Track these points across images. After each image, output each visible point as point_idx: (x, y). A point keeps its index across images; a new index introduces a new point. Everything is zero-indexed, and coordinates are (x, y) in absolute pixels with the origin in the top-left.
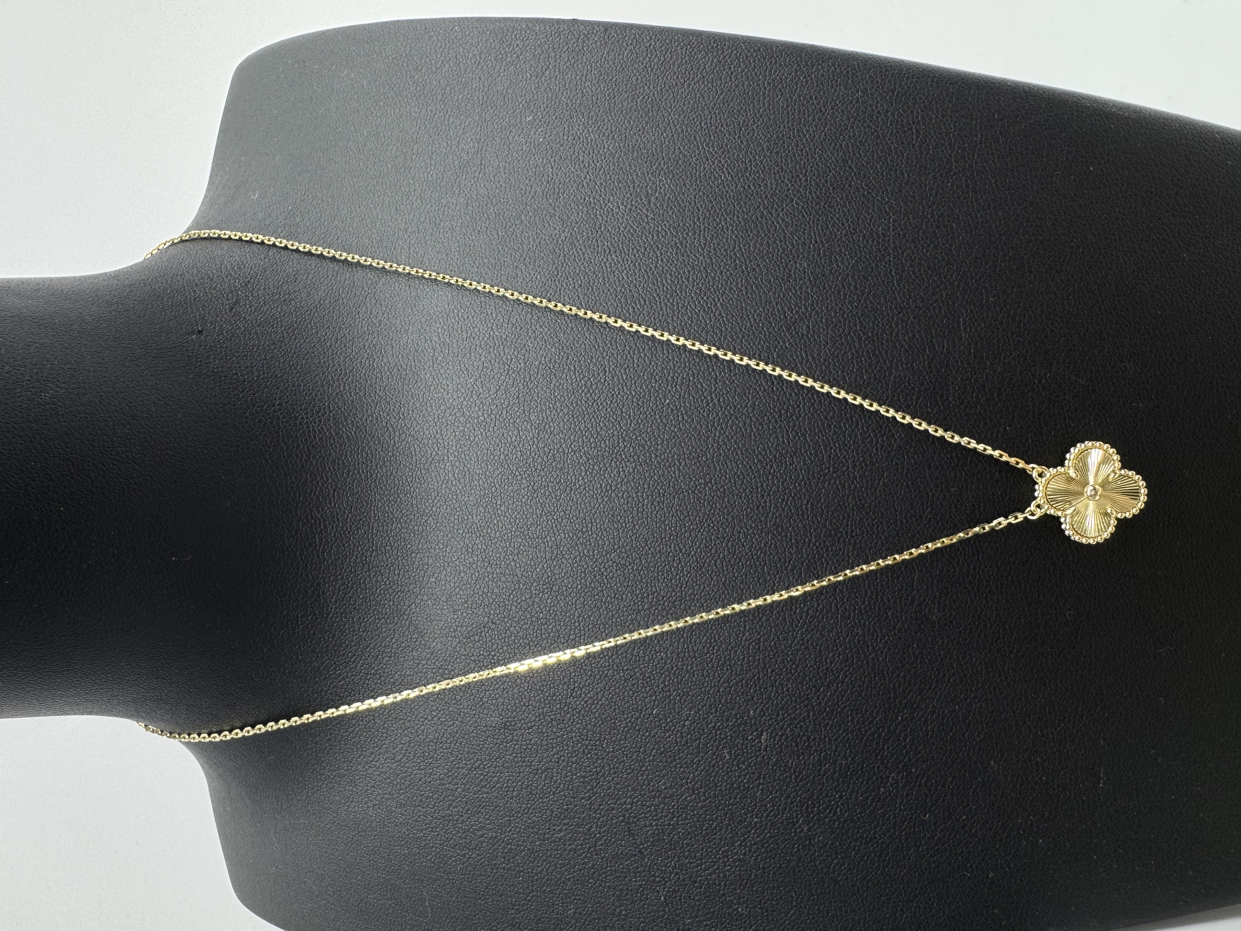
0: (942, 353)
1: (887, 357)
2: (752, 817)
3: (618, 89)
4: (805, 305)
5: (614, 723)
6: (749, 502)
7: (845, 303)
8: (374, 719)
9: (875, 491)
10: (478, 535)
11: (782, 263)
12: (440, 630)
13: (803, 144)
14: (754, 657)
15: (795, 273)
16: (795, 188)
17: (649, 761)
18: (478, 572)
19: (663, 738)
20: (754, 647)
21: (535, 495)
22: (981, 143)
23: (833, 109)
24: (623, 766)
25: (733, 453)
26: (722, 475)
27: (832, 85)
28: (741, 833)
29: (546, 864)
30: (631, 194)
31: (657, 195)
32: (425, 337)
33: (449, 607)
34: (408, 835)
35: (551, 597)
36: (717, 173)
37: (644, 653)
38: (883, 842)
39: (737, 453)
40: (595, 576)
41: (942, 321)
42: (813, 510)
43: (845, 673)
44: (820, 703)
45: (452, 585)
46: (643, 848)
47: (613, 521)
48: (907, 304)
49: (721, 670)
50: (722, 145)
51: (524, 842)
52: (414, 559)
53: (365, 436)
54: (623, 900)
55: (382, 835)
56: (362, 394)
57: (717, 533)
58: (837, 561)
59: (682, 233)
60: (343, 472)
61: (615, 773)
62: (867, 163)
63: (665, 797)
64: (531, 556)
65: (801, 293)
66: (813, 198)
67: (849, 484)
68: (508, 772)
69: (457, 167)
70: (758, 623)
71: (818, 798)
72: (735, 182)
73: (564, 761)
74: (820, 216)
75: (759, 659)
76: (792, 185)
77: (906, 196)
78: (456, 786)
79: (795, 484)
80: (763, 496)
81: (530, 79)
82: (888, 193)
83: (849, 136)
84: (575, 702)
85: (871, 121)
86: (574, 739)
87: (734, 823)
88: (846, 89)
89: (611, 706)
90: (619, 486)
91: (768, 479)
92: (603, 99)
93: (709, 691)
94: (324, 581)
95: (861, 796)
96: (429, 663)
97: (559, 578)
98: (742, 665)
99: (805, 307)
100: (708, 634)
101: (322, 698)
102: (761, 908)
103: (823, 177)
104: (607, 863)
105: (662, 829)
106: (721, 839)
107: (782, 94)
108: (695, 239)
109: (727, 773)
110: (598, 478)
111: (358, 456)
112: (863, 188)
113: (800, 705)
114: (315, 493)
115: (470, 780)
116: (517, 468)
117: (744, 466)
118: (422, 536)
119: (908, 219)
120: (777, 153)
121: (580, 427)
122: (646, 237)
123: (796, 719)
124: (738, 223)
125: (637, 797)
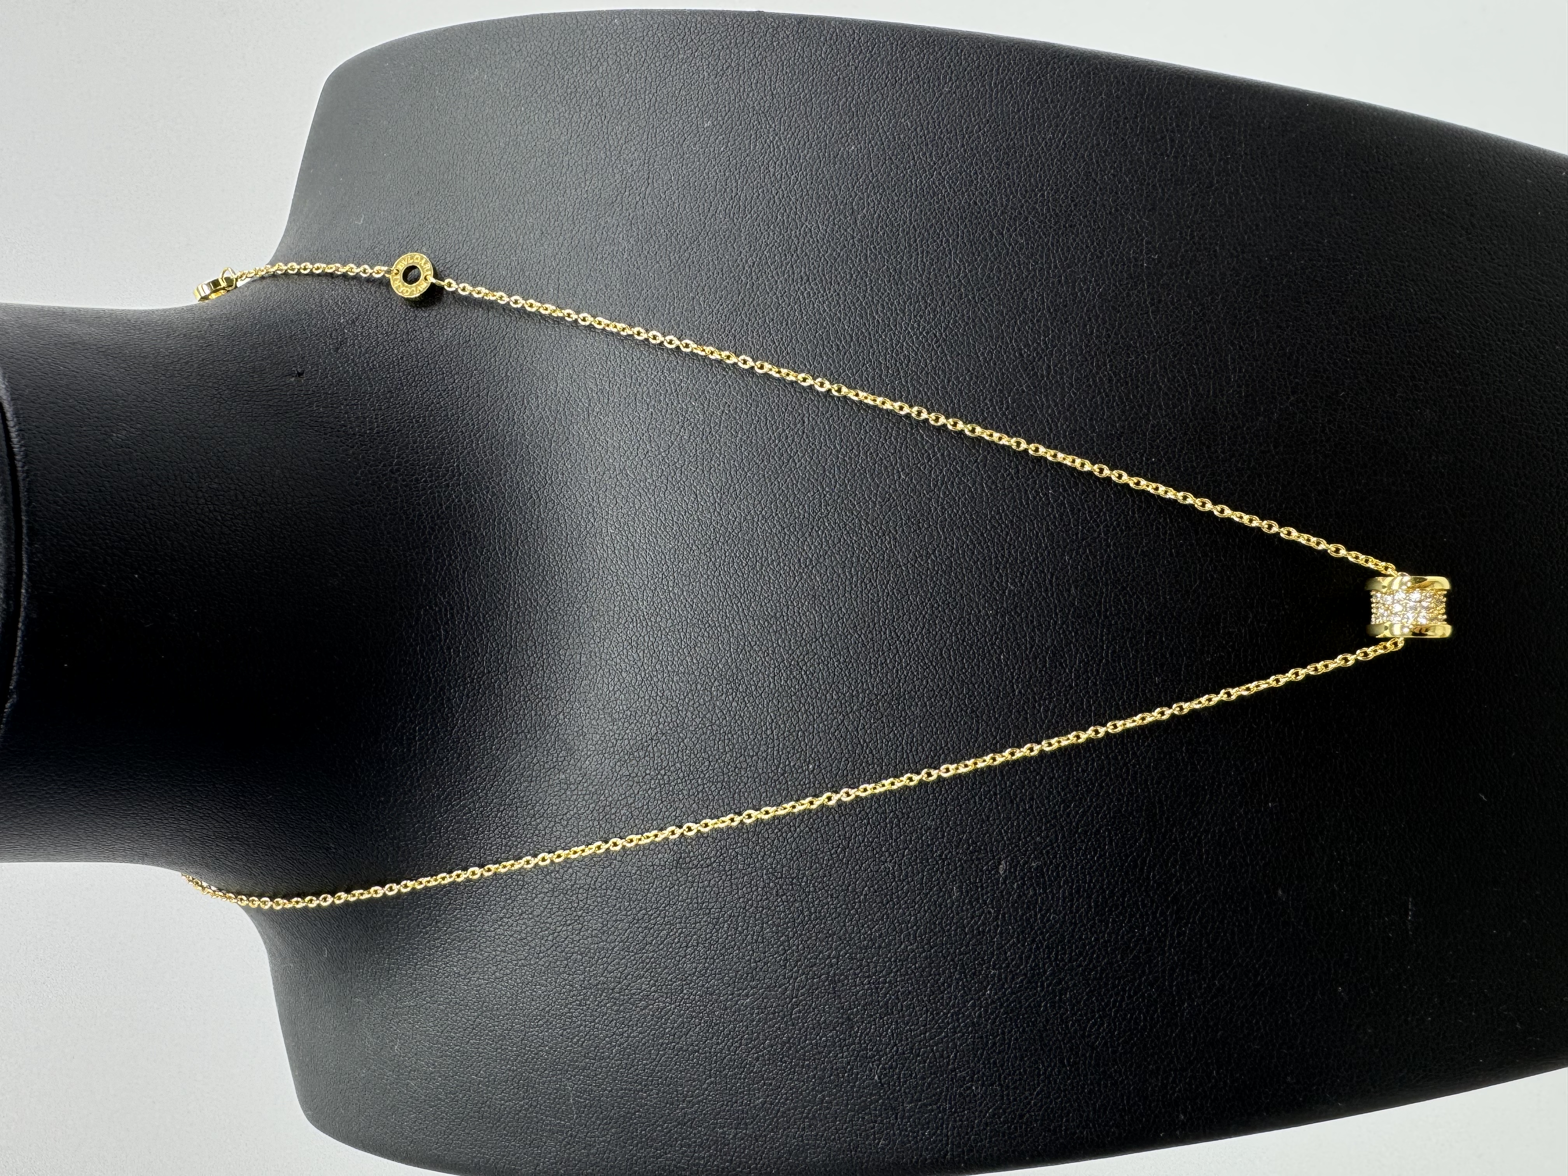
0: (1208, 397)
1: (1143, 401)
4: (1044, 340)
5: (816, 854)
6: (980, 577)
7: (1092, 338)
9: (1133, 560)
11: (1015, 291)
13: (1038, 153)
15: (1032, 303)
16: (1030, 204)
17: (860, 902)
18: (645, 671)
19: (877, 871)
21: (717, 574)
23: (1072, 113)
25: (960, 517)
26: (948, 545)
27: (1071, 88)
28: (975, 990)
30: (833, 212)
33: (606, 716)
34: (548, 1012)
35: (736, 699)
40: (791, 672)
41: (1206, 360)
42: (1058, 585)
43: (1099, 785)
44: (1071, 823)
45: (611, 689)
46: (852, 1013)
48: (1165, 339)
52: (562, 658)
53: (503, 505)
54: (826, 1083)
57: (942, 616)
58: (1089, 647)
59: (896, 257)
60: (475, 549)
62: (1114, 176)
63: (880, 947)
64: (711, 650)
65: (1040, 328)
66: (1051, 216)
67: (1101, 553)
68: (680, 923)
69: (618, 181)
71: (1069, 941)
72: (958, 198)
73: (752, 906)
76: (1027, 201)
77: (1160, 214)
78: (613, 945)
79: (1036, 554)
80: (998, 569)
82: (1139, 210)
85: (1117, 128)
87: (966, 977)
88: (1087, 91)
91: (1003, 549)
93: (934, 811)
94: (449, 685)
96: (580, 788)
97: (747, 675)
99: (1045, 343)
102: (1000, 1085)
103: (1063, 192)
104: (806, 1035)
105: (877, 988)
106: (950, 998)
107: (1012, 96)
108: (911, 263)
109: (958, 914)
110: (795, 551)
111: (493, 529)
112: (1110, 205)
113: (1046, 824)
114: (440, 574)
115: (631, 935)
116: (694, 541)
117: (974, 533)
118: (574, 628)
119: (1164, 241)
120: (1008, 164)
121: (772, 489)
122: (852, 261)
123: (1041, 843)
124: (963, 245)
125: (845, 948)
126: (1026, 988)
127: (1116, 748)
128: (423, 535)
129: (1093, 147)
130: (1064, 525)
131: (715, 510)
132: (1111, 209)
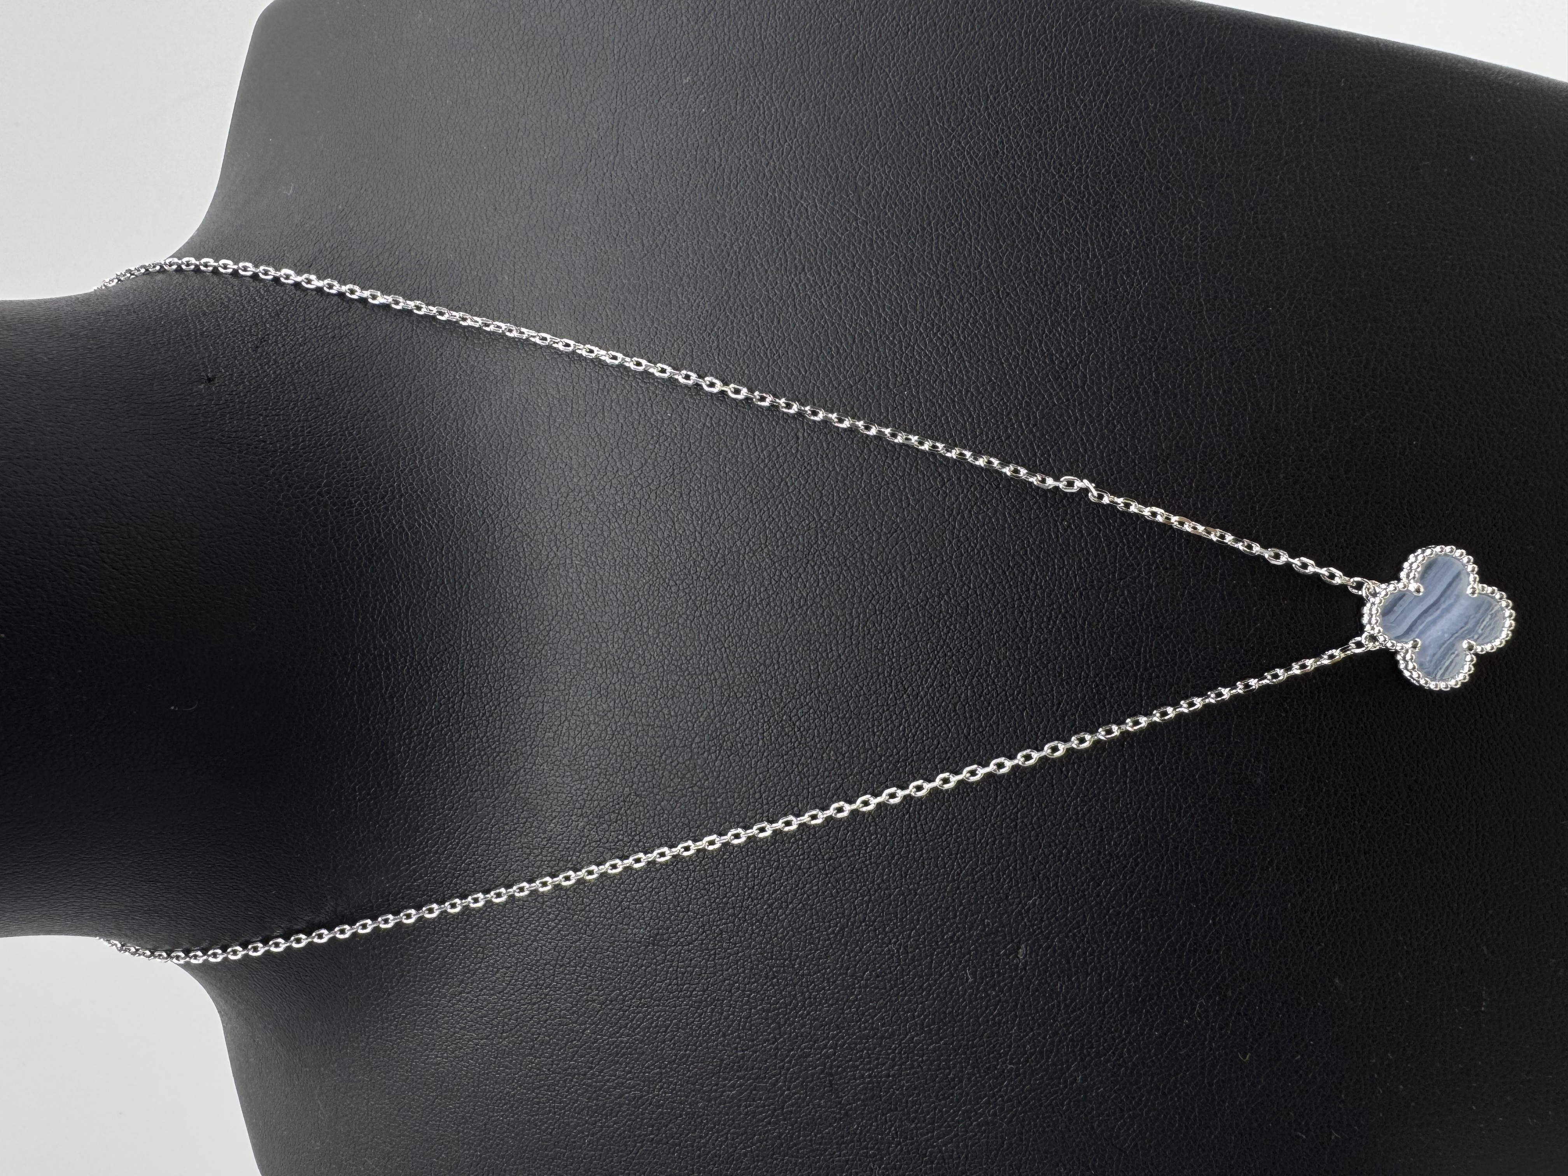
0: (1269, 412)
1: (1194, 417)
2: (1004, 1063)
3: (814, 40)
4: (1079, 344)
5: (811, 934)
6: (1001, 622)
7: (1135, 342)
8: (464, 934)
9: (1178, 604)
10: (615, 670)
11: (1046, 285)
12: (560, 806)
13: (1076, 118)
14: (1009, 838)
15: (1065, 299)
16: (1065, 180)
17: (860, 987)
18: (616, 723)
19: (880, 954)
20: (1008, 826)
21: (697, 614)
22: (1321, 120)
23: (1116, 70)
24: (824, 994)
25: (979, 552)
27: (1116, 38)
28: (990, 1085)
29: (713, 1134)
30: (833, 188)
31: (870, 188)
32: (538, 390)
33: (573, 773)
35: (720, 757)
36: (955, 158)
37: (853, 835)
38: (1186, 1094)
39: (985, 552)
41: (1269, 368)
42: (1091, 632)
43: (1135, 859)
44: (1101, 902)
45: (578, 742)
46: (851, 1109)
47: (809, 649)
48: (1221, 343)
49: (962, 857)
50: (962, 120)
51: (681, 1103)
52: (522, 706)
53: (452, 531)
56: (446, 471)
57: (956, 666)
58: (1126, 704)
59: (906, 243)
60: (421, 583)
61: (811, 1004)
62: (1165, 147)
63: (882, 1037)
64: (691, 701)
65: (1074, 328)
66: (1090, 194)
67: (1142, 595)
69: (582, 149)
70: (1013, 792)
71: (1096, 1034)
72: (981, 172)
74: (1099, 220)
75: (1016, 842)
76: (1061, 176)
77: (1218, 193)
79: (1066, 595)
80: (1022, 613)
81: (687, 25)
82: (1194, 188)
84: (755, 905)
85: (1170, 88)
86: (753, 958)
87: (979, 1072)
88: (1135, 43)
89: (806, 911)
90: (818, 599)
91: (1028, 590)
92: (792, 54)
93: (945, 887)
94: (393, 738)
95: (1157, 1030)
97: (732, 731)
98: (991, 850)
99: (1080, 347)
100: (943, 808)
101: (389, 905)
103: (1104, 166)
104: (799, 1132)
105: (878, 1082)
107: (1046, 48)
109: (971, 1002)
111: (441, 560)
112: (1160, 182)
113: (1072, 905)
114: (380, 613)
115: (604, 1017)
118: (535, 673)
119: (1223, 225)
120: (1040, 131)
121: (761, 517)
122: (855, 248)
123: (1066, 925)
124: (985, 229)
125: (843, 1038)
126: (1047, 1085)
127: (1154, 819)
128: (357, 568)
129: (1140, 110)
130: (1098, 563)
131: (695, 540)
132: (1161, 187)
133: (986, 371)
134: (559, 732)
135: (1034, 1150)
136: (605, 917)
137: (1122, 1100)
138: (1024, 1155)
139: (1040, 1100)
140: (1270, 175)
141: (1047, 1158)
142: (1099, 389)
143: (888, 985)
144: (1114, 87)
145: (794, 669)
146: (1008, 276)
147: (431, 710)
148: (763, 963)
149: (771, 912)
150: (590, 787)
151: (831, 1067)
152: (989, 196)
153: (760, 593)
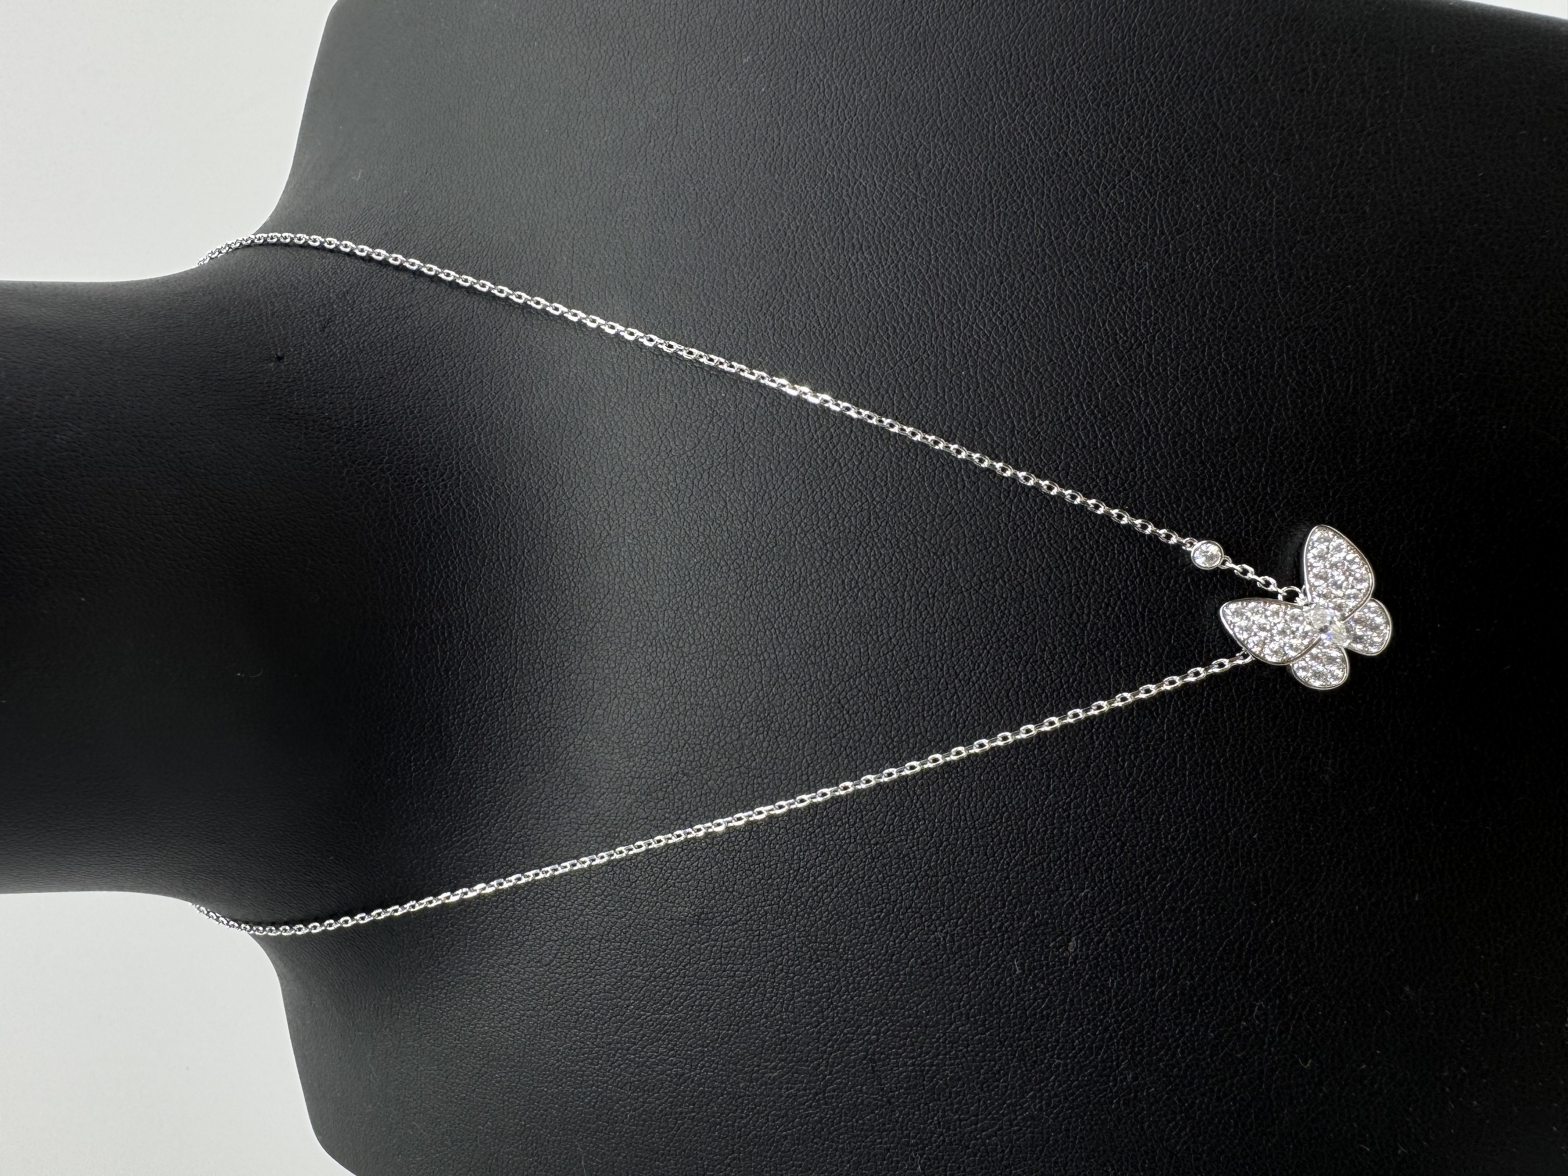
1: (1265, 398)
2: (1052, 1057)
3: (876, 17)
4: (1144, 323)
5: (856, 918)
6: (1057, 608)
7: (1204, 321)
8: (513, 906)
10: (665, 649)
11: (1111, 263)
13: (1145, 91)
14: (1061, 829)
15: (1131, 277)
16: (1133, 155)
17: (905, 974)
18: (665, 702)
19: (926, 941)
20: (1060, 816)
21: (748, 594)
22: (1409, 89)
23: (1189, 40)
24: (868, 979)
25: (1035, 536)
26: (1020, 568)
28: (1036, 1080)
29: (753, 1115)
30: (893, 166)
33: (622, 750)
34: (558, 1068)
35: (768, 738)
36: (1018, 134)
38: (1242, 1099)
39: (1041, 536)
40: (832, 711)
41: (1347, 349)
42: (1151, 619)
43: (1193, 855)
44: (1156, 897)
45: (627, 719)
46: (893, 1097)
47: (859, 632)
48: (1296, 322)
49: (1012, 846)
50: (1027, 95)
51: (722, 1083)
52: (573, 683)
53: (508, 508)
54: (862, 1169)
55: (521, 1067)
56: (504, 449)
57: (1010, 652)
59: (966, 221)
60: (477, 559)
61: (854, 989)
62: (1240, 120)
63: (926, 1026)
64: (740, 681)
65: (1140, 307)
66: (1159, 169)
68: (702, 984)
71: (1148, 1033)
74: (1168, 195)
75: (1068, 832)
76: (1129, 151)
77: (1296, 166)
79: (1126, 581)
80: (1078, 598)
82: (1270, 161)
83: (1214, 80)
85: (1246, 58)
86: (797, 940)
87: (1025, 1065)
89: (851, 897)
90: (869, 581)
91: (1086, 575)
92: (854, 32)
93: (994, 876)
94: (448, 711)
95: (1212, 1032)
96: (592, 829)
97: (781, 712)
98: (1042, 839)
99: (1145, 325)
101: (441, 875)
103: (1174, 140)
104: (841, 1116)
105: (922, 1071)
106: (1006, 1087)
108: (985, 229)
109: (1018, 994)
110: (839, 571)
112: (1233, 155)
113: (1126, 899)
114: (437, 587)
115: (647, 994)
116: (723, 556)
117: (1051, 555)
118: (586, 650)
119: (1299, 200)
120: (1107, 105)
121: (813, 497)
122: (914, 226)
123: (1119, 919)
124: (1048, 206)
125: (886, 1024)
126: (1096, 1082)
127: (1214, 814)
128: (417, 543)
131: (747, 521)
132: (1234, 160)
133: (1047, 351)
134: (608, 710)
135: (1081, 1148)
136: (650, 894)
137: (1174, 1103)
138: (1071, 1153)
139: (1089, 1097)
140: (1352, 146)
141: (1094, 1157)
142: (1165, 370)
143: (934, 974)
144: (1187, 58)
145: (843, 651)
146: (1072, 254)
147: (485, 685)
148: (806, 946)
149: (816, 895)
150: (638, 765)
151: (874, 1054)
152: (1053, 173)
153: (810, 575)
